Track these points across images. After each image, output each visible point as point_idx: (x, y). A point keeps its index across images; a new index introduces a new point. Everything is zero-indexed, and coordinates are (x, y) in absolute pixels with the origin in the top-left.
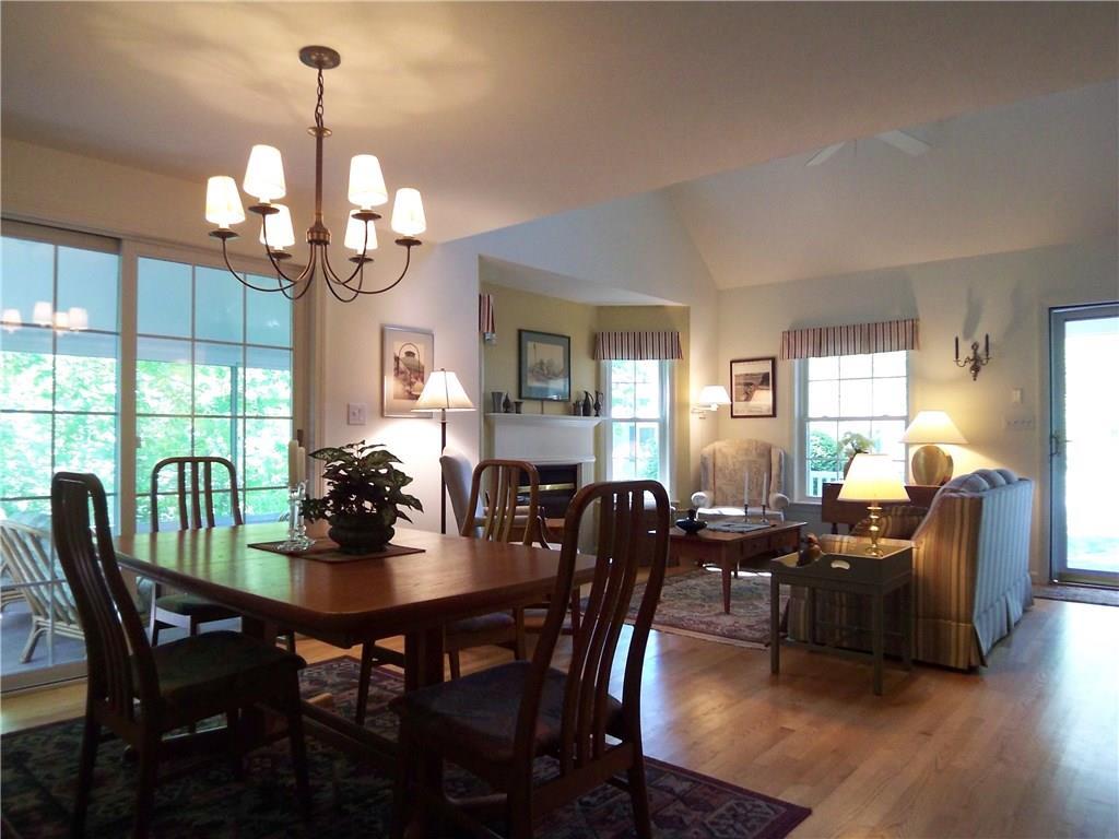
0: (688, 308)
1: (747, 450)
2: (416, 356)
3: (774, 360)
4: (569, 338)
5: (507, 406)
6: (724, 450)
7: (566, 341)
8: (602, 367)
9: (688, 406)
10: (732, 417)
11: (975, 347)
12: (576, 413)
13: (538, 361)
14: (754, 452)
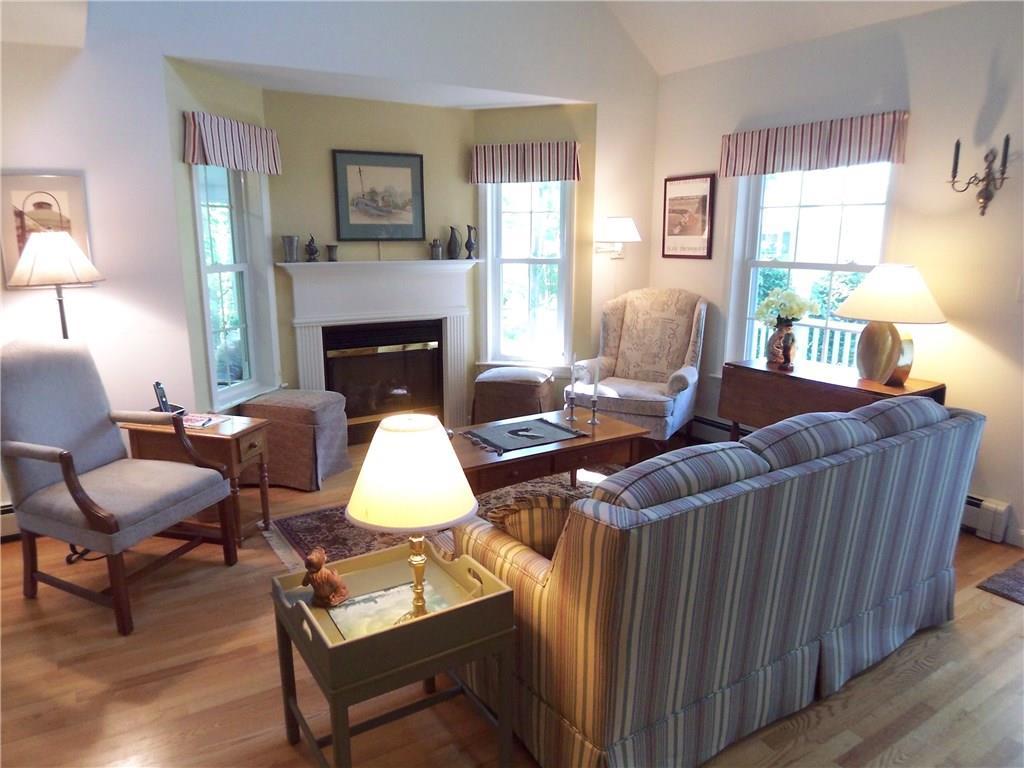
0: (595, 106)
1: (665, 303)
2: (55, 208)
3: (713, 178)
4: (421, 157)
5: (311, 253)
6: (637, 303)
7: (416, 161)
8: (481, 192)
9: (590, 244)
10: (664, 256)
11: (990, 158)
12: (433, 256)
13: (367, 190)
14: (673, 307)
